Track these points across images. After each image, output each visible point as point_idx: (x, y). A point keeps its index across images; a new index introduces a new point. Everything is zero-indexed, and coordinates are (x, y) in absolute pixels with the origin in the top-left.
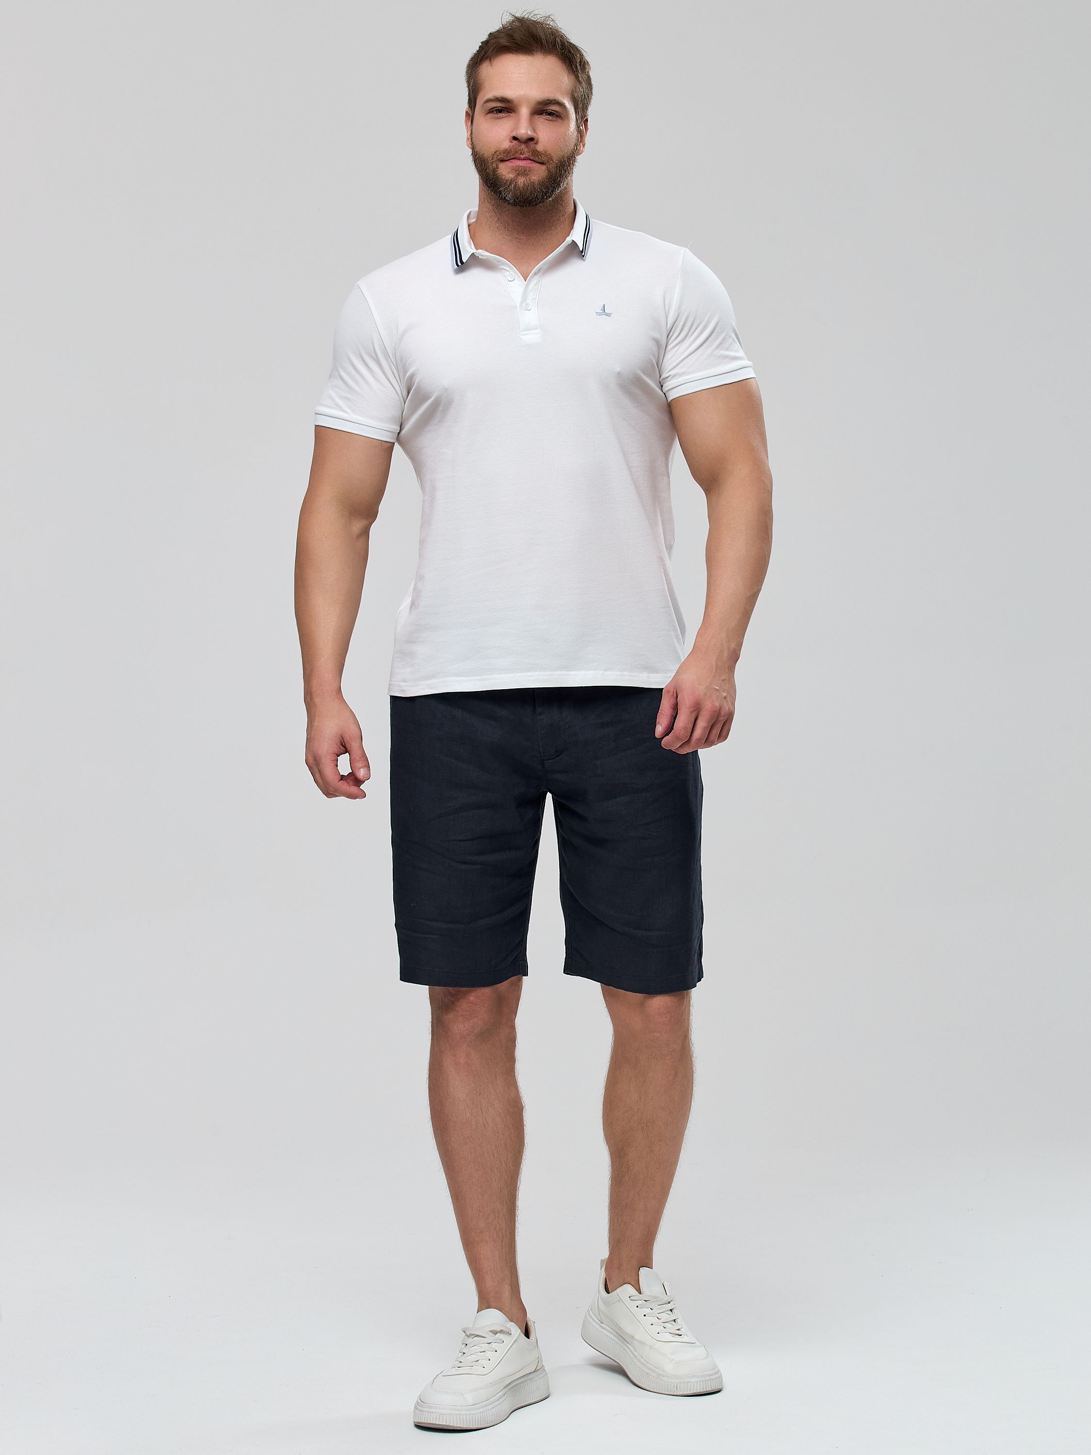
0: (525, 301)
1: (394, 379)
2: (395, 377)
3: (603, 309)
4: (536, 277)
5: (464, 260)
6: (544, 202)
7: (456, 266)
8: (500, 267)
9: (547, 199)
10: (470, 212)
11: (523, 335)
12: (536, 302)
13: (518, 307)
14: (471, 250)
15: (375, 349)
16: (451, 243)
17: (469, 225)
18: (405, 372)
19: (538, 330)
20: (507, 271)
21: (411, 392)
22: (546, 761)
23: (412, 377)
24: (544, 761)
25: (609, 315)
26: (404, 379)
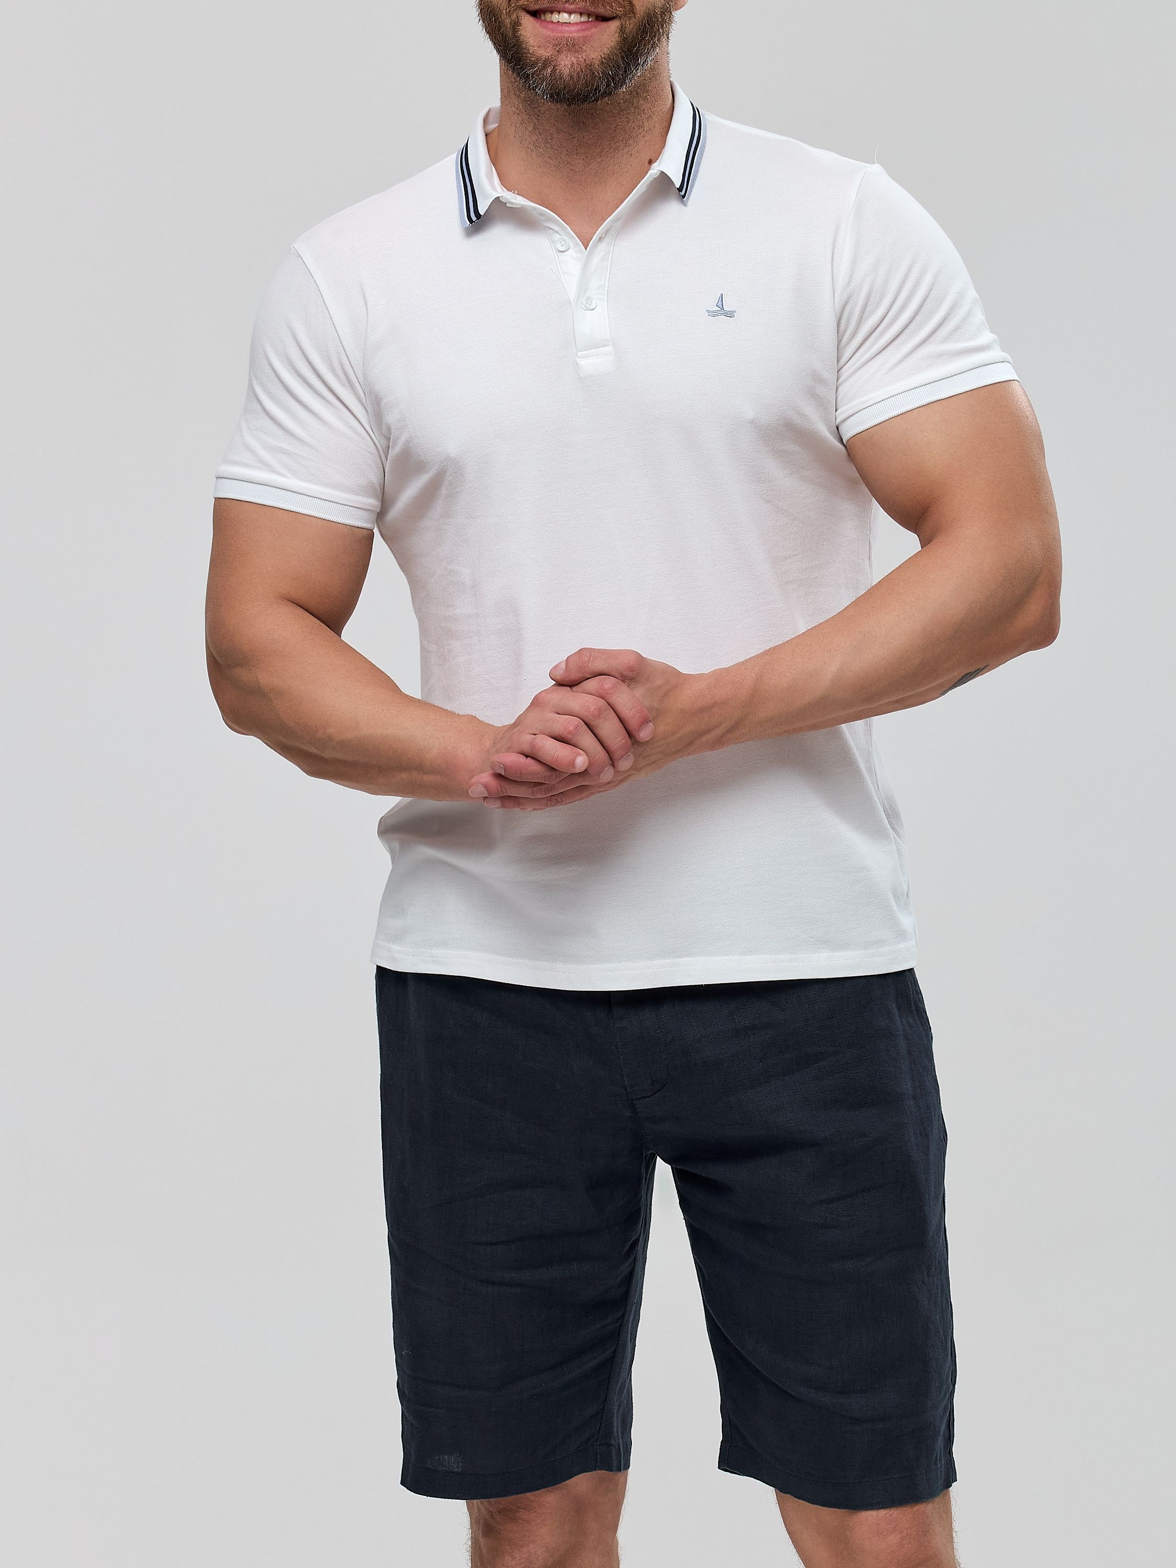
0: (586, 291)
1: (368, 420)
2: (369, 415)
3: (720, 304)
4: (603, 247)
5: (482, 211)
6: (610, 94)
7: (469, 223)
8: (545, 225)
9: (615, 88)
10: (489, 109)
11: (582, 357)
12: (606, 293)
13: (573, 302)
14: (492, 191)
16: (457, 172)
17: (486, 135)
18: (383, 417)
19: (609, 348)
20: (557, 232)
22: (638, 1103)
24: (635, 1103)
25: (730, 315)
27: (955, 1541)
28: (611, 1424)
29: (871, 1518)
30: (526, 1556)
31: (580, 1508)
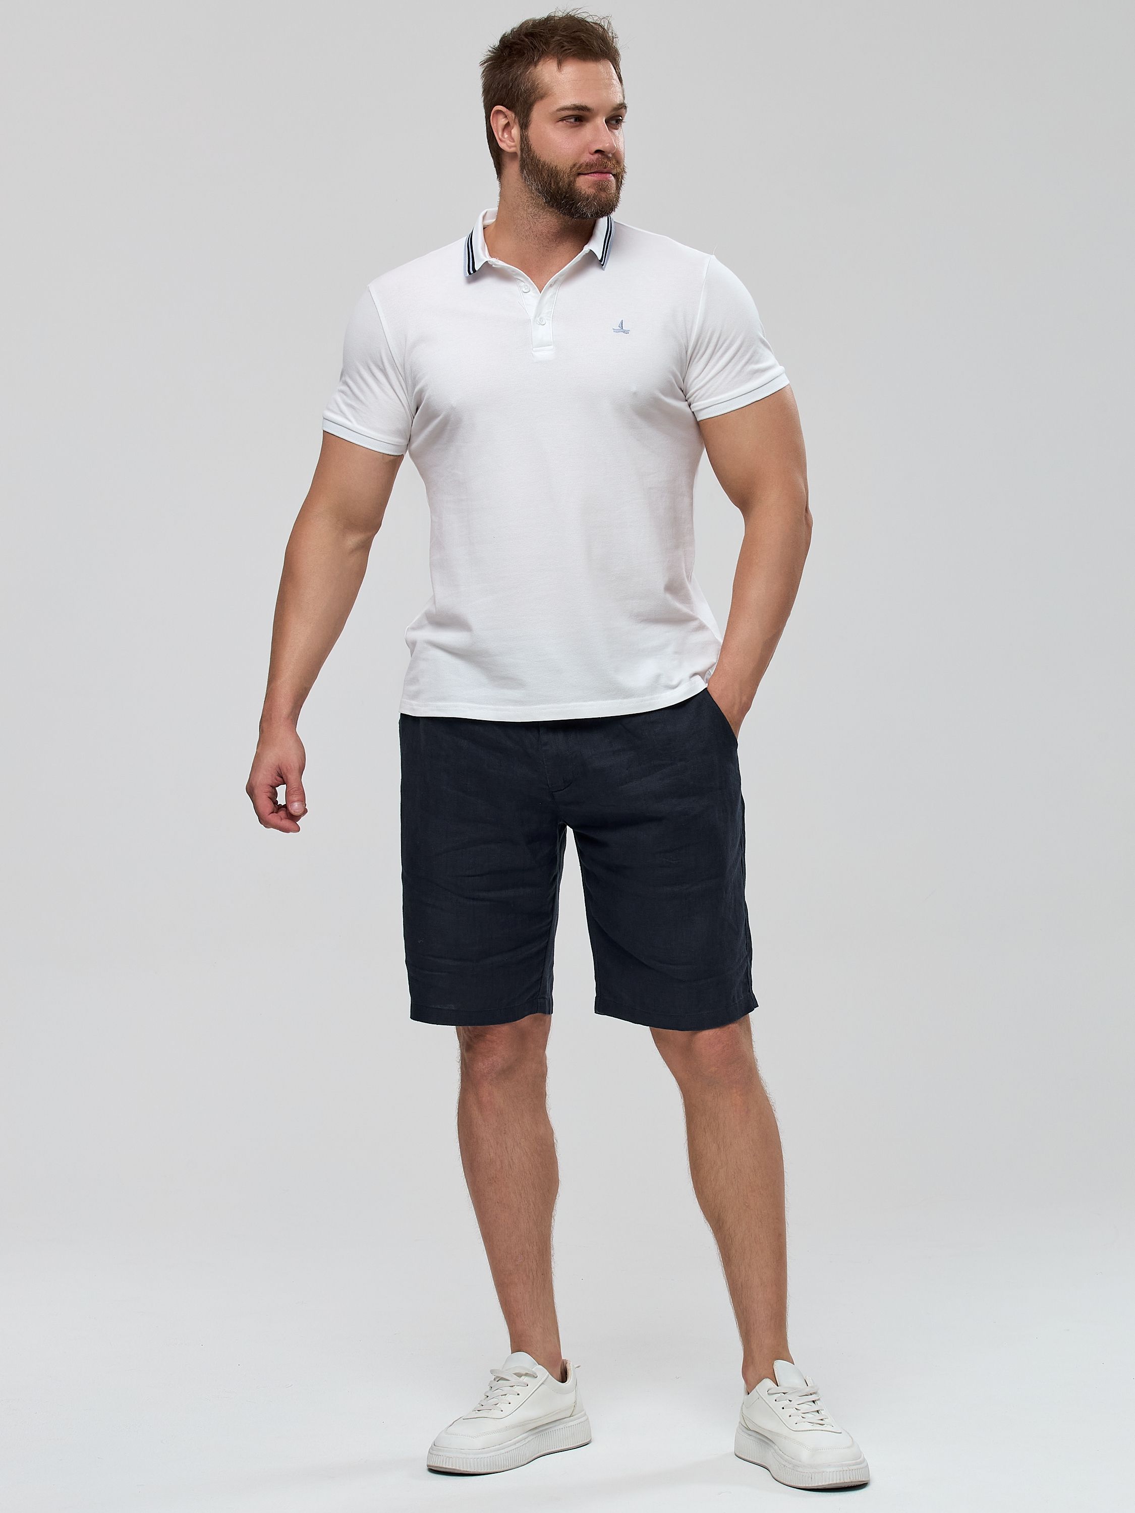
0: (540, 314)
1: (402, 391)
2: (403, 389)
3: (621, 326)
4: (552, 290)
5: (477, 268)
7: (468, 274)
8: (515, 277)
10: (487, 212)
11: (536, 351)
12: (551, 316)
13: (532, 321)
14: (484, 258)
15: (381, 358)
16: (465, 246)
17: (484, 228)
18: (414, 386)
19: (552, 347)
20: (522, 281)
21: (420, 407)
22: (555, 793)
23: (421, 393)
24: (553, 793)
25: (626, 332)
26: (413, 393)
27: (754, 1046)
28: (546, 986)
29: (707, 1035)
30: (491, 1063)
31: (523, 1036)
